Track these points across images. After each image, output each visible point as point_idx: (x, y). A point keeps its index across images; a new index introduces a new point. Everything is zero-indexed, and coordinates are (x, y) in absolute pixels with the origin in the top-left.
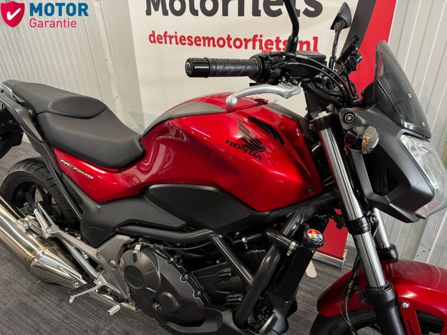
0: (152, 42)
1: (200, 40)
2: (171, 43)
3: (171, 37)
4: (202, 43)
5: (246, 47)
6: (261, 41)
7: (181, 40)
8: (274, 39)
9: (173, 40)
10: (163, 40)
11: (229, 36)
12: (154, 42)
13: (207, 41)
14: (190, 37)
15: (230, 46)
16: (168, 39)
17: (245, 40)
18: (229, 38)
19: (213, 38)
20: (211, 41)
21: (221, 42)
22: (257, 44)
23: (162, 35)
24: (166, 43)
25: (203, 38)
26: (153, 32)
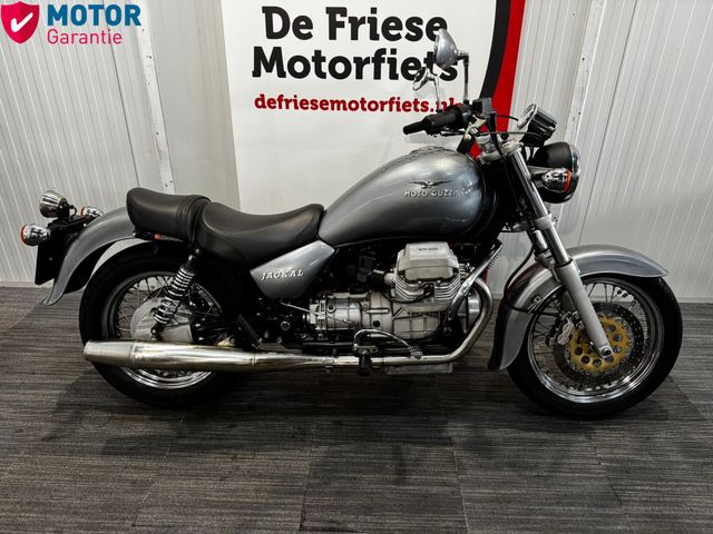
0: (259, 107)
1: (327, 104)
2: (287, 107)
3: (288, 102)
4: (330, 107)
5: (382, 110)
6: (398, 103)
8: (412, 101)
9: (292, 105)
10: (277, 105)
11: (363, 99)
12: (264, 106)
13: (336, 105)
14: (312, 101)
15: (364, 109)
16: (284, 103)
17: (382, 102)
18: (363, 101)
19: (344, 102)
20: (342, 105)
21: (354, 106)
22: (395, 106)
23: (276, 98)
24: (280, 107)
25: (332, 102)
26: (262, 96)
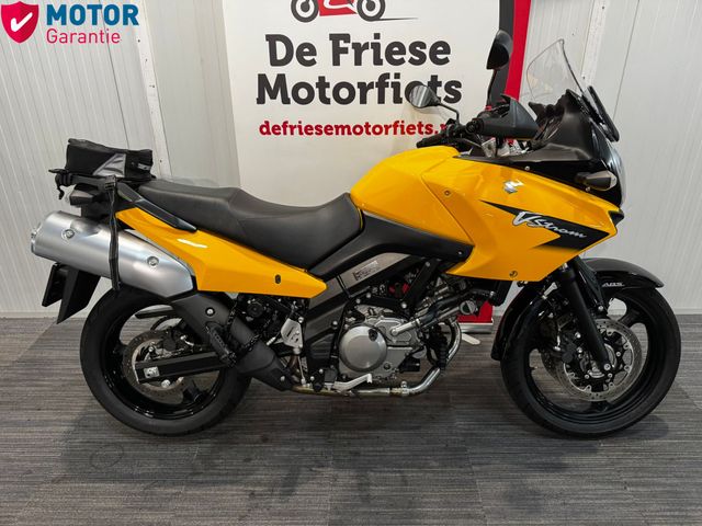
0: (264, 134)
1: (332, 129)
2: (292, 133)
3: (292, 128)
4: (334, 131)
5: (387, 133)
6: (402, 127)
7: (308, 130)
8: (416, 124)
9: (296, 131)
10: (282, 131)
11: (367, 123)
12: (268, 133)
13: (340, 130)
14: (318, 127)
15: (368, 133)
16: (288, 130)
17: (386, 126)
18: (367, 125)
19: (348, 127)
20: (346, 130)
21: (358, 130)
22: (399, 129)
23: (281, 125)
24: (285, 133)
25: (337, 127)
26: (267, 123)
